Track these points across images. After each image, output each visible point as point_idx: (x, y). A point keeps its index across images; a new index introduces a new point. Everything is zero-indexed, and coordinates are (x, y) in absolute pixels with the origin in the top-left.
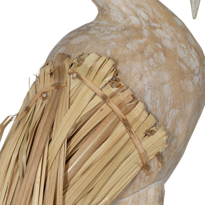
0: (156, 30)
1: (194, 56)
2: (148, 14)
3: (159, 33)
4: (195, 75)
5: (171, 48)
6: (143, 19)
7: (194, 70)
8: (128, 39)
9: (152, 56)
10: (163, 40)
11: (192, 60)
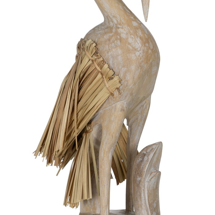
0: (119, 29)
1: (138, 42)
2: (117, 21)
3: (120, 30)
4: (137, 51)
5: (125, 38)
6: (115, 23)
7: (137, 49)
8: (106, 33)
9: (114, 42)
10: (121, 34)
11: (137, 43)
